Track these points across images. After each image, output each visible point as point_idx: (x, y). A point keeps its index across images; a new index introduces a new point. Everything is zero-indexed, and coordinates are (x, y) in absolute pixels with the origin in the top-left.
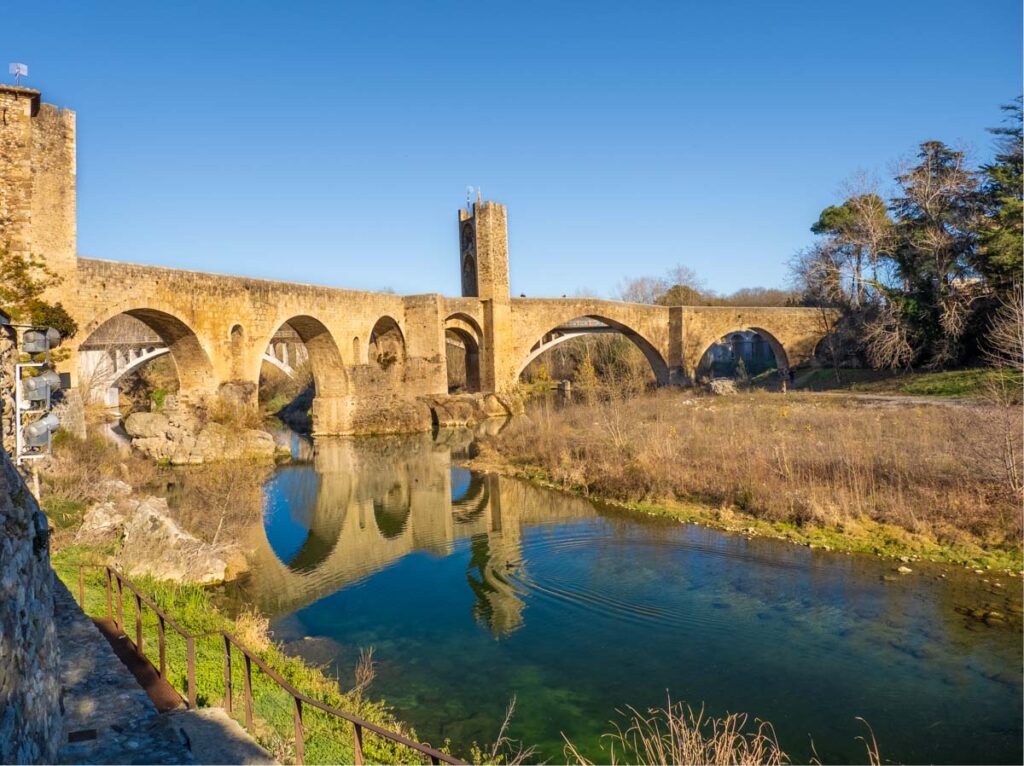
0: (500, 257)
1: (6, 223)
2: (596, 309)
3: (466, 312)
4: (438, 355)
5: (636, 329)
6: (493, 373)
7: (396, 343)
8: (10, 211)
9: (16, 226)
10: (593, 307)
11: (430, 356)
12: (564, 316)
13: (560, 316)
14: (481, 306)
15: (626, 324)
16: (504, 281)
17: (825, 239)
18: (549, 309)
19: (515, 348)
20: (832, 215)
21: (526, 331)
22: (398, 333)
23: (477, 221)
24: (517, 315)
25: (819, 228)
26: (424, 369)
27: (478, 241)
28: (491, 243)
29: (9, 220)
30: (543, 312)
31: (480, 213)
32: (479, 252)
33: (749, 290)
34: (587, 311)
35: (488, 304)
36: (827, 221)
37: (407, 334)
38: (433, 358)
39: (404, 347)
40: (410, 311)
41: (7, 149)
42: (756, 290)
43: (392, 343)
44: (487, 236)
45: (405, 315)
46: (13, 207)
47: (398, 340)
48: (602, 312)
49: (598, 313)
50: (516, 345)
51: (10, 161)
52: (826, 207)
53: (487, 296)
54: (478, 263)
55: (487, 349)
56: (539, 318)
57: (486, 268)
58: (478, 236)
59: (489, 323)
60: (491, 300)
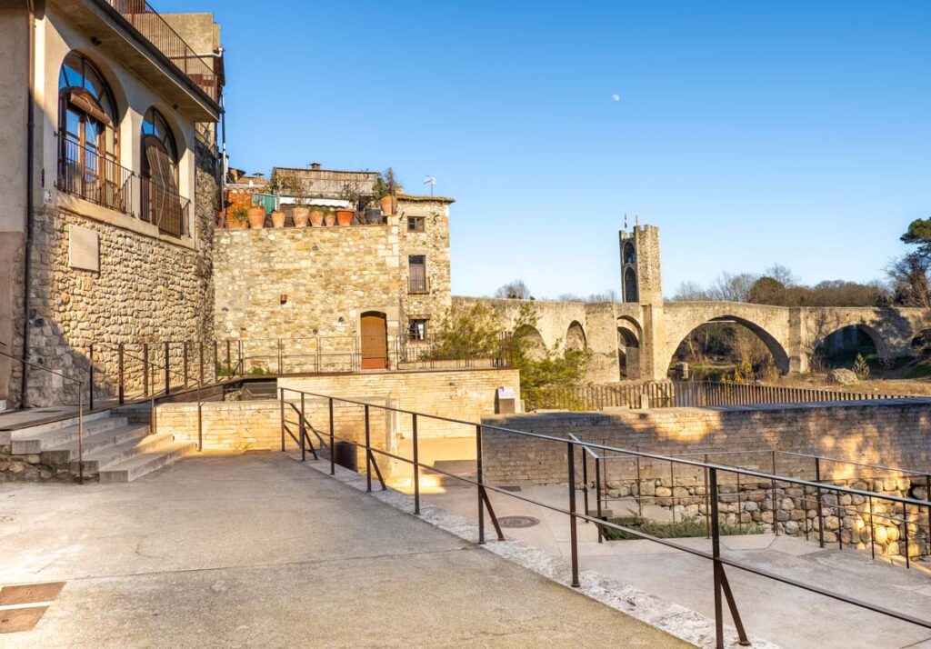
0: (656, 270)
1: (437, 293)
2: (730, 310)
3: (630, 315)
4: (614, 351)
5: (762, 326)
6: (653, 364)
7: (579, 341)
8: (439, 284)
9: (443, 294)
10: (728, 308)
11: (607, 352)
12: (705, 316)
13: (702, 317)
14: (641, 309)
15: (755, 322)
16: (659, 289)
17: (913, 248)
18: (694, 311)
19: (667, 343)
20: (921, 228)
21: (676, 329)
22: (581, 334)
23: (638, 240)
24: (668, 316)
25: (908, 238)
26: (603, 362)
27: (638, 257)
28: (649, 259)
29: (438, 290)
30: (689, 313)
31: (640, 235)
32: (639, 266)
33: (829, 282)
34: (724, 312)
35: (647, 308)
36: (917, 232)
37: (588, 334)
38: (610, 354)
39: (585, 344)
40: (591, 315)
41: (436, 241)
42: (836, 282)
43: (575, 342)
44: (646, 253)
45: (586, 318)
46: (440, 281)
47: (580, 339)
48: (736, 313)
49: (733, 314)
50: (668, 340)
51: (438, 249)
52: (914, 220)
53: (646, 301)
54: (639, 275)
55: (646, 344)
56: (685, 318)
57: (646, 279)
58: (638, 253)
59: (649, 323)
60: (650, 305)
